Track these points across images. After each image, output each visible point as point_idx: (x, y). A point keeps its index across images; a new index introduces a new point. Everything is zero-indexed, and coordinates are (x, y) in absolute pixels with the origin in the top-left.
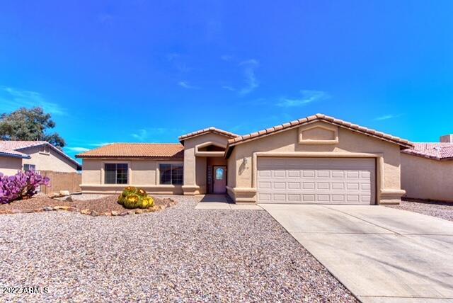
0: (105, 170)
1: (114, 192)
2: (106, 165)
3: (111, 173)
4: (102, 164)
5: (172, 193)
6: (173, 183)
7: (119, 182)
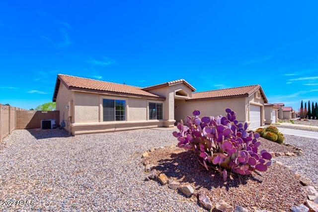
0: (104, 107)
1: (113, 129)
2: (104, 100)
3: (109, 109)
4: (101, 98)
5: (157, 126)
6: (158, 119)
7: (118, 119)
